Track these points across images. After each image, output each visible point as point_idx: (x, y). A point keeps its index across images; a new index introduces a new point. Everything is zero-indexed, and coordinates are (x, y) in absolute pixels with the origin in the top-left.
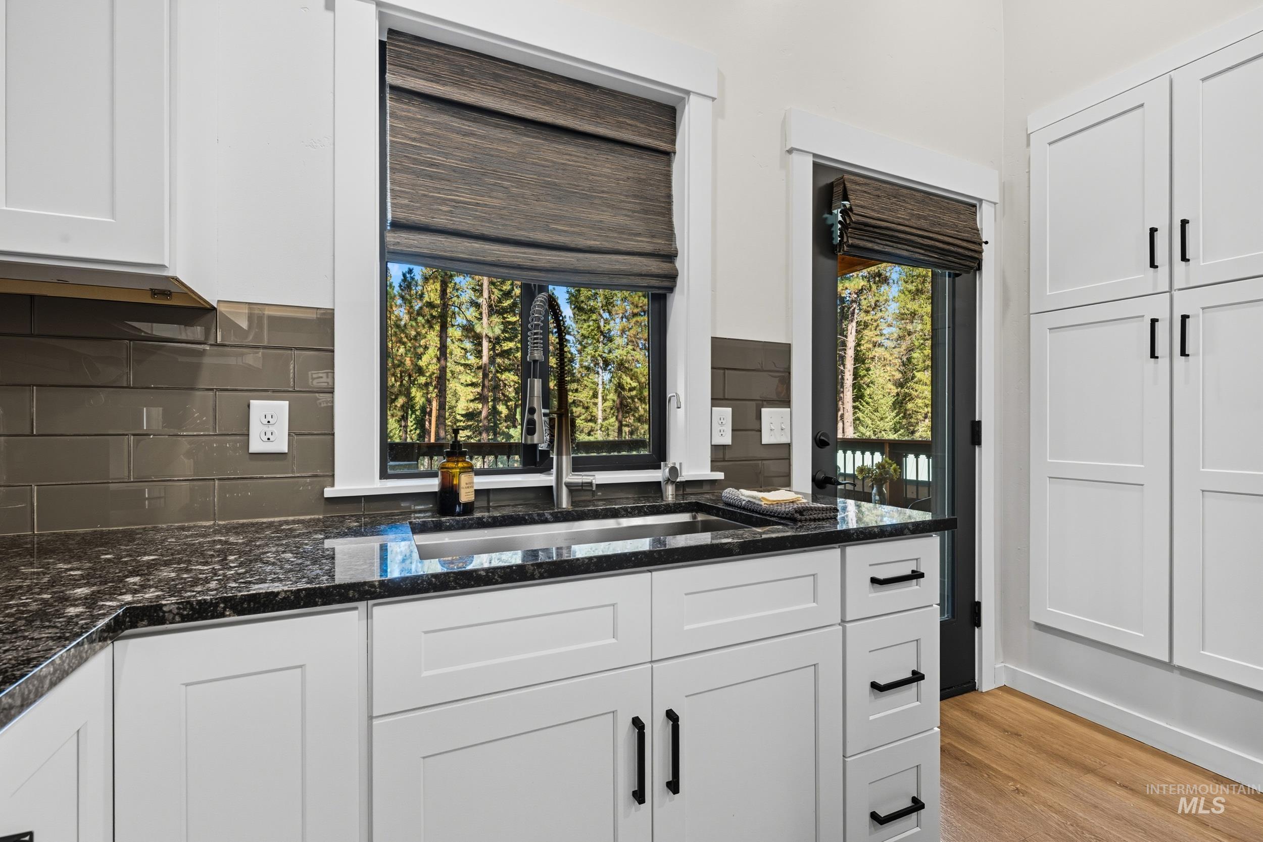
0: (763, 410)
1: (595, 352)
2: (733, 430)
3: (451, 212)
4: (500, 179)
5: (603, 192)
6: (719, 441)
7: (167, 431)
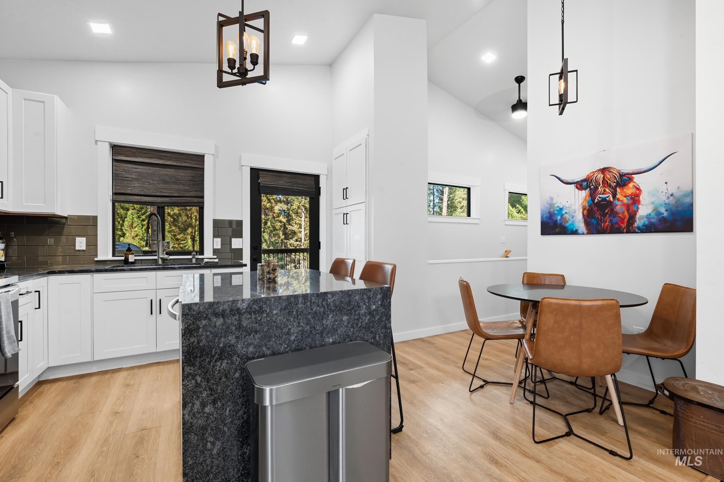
0: (233, 239)
1: (300, 203)
2: (221, 244)
3: (132, 189)
4: (147, 179)
5: (180, 180)
6: (215, 247)
7: (55, 245)
